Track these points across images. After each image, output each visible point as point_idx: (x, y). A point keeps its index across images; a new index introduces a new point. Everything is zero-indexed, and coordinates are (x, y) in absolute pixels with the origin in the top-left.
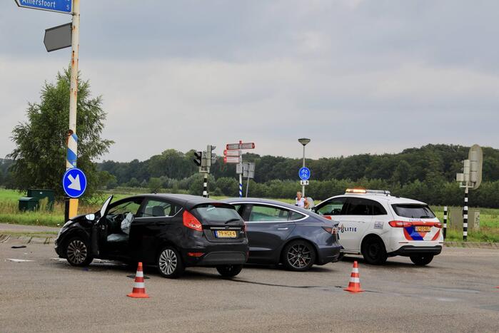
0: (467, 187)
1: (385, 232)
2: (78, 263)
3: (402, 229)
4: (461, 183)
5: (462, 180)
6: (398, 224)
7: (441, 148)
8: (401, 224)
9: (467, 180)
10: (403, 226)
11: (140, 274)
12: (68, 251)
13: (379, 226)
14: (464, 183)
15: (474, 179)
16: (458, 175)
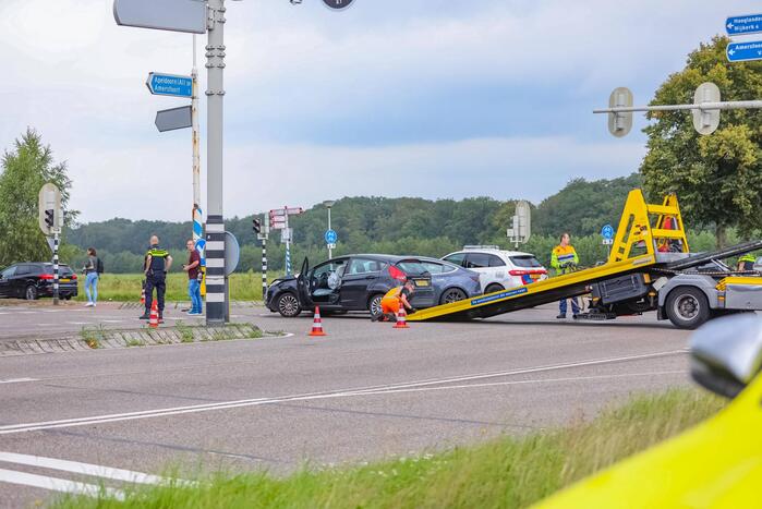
0: (517, 241)
1: (506, 281)
2: (290, 314)
3: (520, 276)
4: (511, 239)
5: (513, 235)
6: (517, 273)
8: (520, 273)
9: (517, 235)
11: (317, 316)
12: (281, 306)
13: (500, 276)
14: (514, 238)
15: (522, 234)
16: (508, 231)
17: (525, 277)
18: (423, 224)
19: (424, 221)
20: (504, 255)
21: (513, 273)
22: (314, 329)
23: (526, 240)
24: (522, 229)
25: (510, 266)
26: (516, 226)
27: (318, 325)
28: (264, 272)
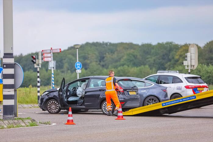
0: (189, 68)
1: (183, 92)
2: (54, 112)
3: (192, 89)
4: (186, 67)
5: (187, 65)
6: (189, 87)
7: (95, 45)
8: (191, 87)
9: (189, 64)
10: (192, 88)
11: (70, 113)
12: (48, 107)
13: (179, 89)
14: (188, 66)
15: (193, 64)
16: (184, 62)
17: (195, 89)
18: (133, 58)
19: (134, 56)
20: (182, 76)
21: (187, 87)
22: (68, 121)
23: (195, 67)
24: (193, 61)
25: (186, 83)
26: (189, 59)
27: (70, 118)
28: (38, 87)
